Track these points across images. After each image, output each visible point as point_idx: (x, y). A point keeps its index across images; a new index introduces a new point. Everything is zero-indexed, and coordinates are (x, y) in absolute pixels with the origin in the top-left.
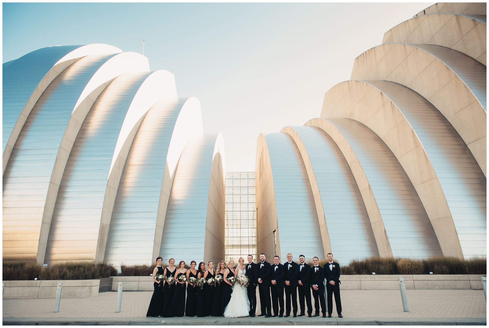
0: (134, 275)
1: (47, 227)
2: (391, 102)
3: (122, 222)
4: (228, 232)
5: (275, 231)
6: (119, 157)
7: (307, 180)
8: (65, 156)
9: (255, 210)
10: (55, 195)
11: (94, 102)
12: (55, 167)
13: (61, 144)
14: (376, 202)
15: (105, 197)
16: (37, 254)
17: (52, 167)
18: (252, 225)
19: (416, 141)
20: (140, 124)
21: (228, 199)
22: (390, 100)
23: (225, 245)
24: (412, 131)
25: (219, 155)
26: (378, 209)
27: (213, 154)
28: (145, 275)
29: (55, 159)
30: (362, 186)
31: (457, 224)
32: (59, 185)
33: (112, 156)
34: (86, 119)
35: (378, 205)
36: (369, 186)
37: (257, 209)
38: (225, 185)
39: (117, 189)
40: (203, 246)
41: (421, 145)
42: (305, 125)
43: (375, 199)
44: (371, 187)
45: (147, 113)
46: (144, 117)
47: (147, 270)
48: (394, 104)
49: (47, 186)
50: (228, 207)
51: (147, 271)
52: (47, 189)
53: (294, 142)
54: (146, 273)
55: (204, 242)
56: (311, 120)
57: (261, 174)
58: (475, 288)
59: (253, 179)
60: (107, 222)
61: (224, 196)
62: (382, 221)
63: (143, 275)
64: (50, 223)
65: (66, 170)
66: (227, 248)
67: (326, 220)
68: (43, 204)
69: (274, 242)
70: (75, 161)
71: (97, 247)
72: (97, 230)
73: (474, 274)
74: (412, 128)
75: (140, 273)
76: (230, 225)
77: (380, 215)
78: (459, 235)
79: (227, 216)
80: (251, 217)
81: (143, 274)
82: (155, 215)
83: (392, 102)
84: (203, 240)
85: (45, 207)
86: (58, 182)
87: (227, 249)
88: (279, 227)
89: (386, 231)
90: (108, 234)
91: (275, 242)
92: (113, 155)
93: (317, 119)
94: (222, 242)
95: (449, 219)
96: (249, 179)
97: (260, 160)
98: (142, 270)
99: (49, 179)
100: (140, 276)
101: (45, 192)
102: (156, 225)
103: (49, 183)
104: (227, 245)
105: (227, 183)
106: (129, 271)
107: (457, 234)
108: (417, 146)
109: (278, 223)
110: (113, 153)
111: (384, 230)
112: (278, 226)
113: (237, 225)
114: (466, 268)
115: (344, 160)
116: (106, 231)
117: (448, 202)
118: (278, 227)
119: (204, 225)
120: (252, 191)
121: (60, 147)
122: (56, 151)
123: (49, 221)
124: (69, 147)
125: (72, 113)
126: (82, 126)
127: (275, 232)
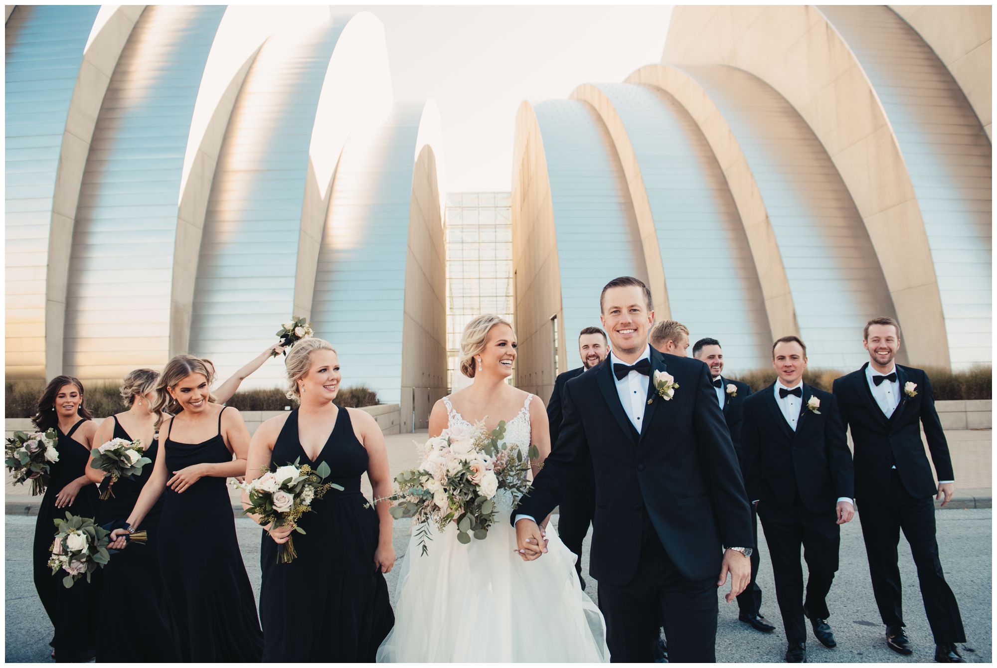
0: (250, 409)
1: (60, 310)
2: (827, 25)
3: (220, 298)
4: (453, 324)
5: (555, 317)
6: (202, 153)
7: (628, 205)
8: (80, 153)
9: (512, 275)
10: (67, 239)
11: (134, 22)
12: (58, 178)
13: (66, 123)
14: (779, 252)
15: (176, 243)
16: (46, 366)
17: (53, 176)
18: (504, 309)
19: (876, 115)
20: (243, 76)
21: (451, 251)
22: (825, 18)
23: (447, 350)
24: (871, 91)
25: (428, 152)
26: (783, 268)
27: (415, 146)
28: (275, 409)
29: (57, 157)
30: (750, 217)
31: (946, 299)
32: (73, 218)
33: (182, 149)
34: (119, 64)
35: (784, 260)
36: (767, 217)
37: (516, 273)
38: (444, 224)
39: (201, 226)
40: (399, 349)
41: (886, 124)
42: (626, 81)
43: (777, 246)
44: (771, 219)
45: (259, 50)
46: (253, 60)
47: (278, 398)
48: (834, 28)
49: (47, 219)
50: (452, 271)
51: (277, 401)
52: (48, 228)
53: (600, 119)
54: (277, 405)
55: (402, 341)
56: (639, 70)
57: (525, 196)
58: (975, 426)
59: (506, 208)
60: (187, 298)
61: (444, 246)
62: (790, 293)
63: (269, 409)
64: (64, 300)
65: (84, 184)
66: (451, 356)
67: (669, 292)
68: (44, 259)
69: (552, 340)
70: (101, 162)
71: (169, 351)
72: (165, 316)
73: (975, 399)
74: (870, 84)
75: (263, 405)
76: (458, 308)
77: (786, 280)
78: (947, 322)
79: (451, 289)
80: (502, 292)
81: (270, 406)
82: (291, 283)
83: (830, 24)
84: (399, 337)
85: (48, 265)
86: (70, 209)
87: (453, 358)
88: (564, 310)
89: (797, 313)
90: (190, 324)
91: (554, 341)
92: (186, 147)
93: (654, 66)
94: (440, 344)
95: (931, 288)
96: (499, 208)
97: (523, 164)
98: (266, 398)
99: (48, 205)
100: (264, 410)
101: (44, 234)
102: (294, 306)
103: (49, 214)
104: (453, 349)
105: (447, 216)
106: (238, 401)
107: (944, 319)
108: (878, 125)
109: (563, 300)
110: (187, 144)
111: (791, 313)
112: (564, 306)
113: (472, 309)
114: (961, 388)
115: (712, 161)
116: (187, 318)
117: (933, 253)
118: (562, 309)
119: (400, 306)
120: (506, 234)
121: (66, 130)
122: (58, 141)
123: (61, 296)
124: (86, 131)
125: (84, 49)
126: (112, 81)
127: (556, 320)
